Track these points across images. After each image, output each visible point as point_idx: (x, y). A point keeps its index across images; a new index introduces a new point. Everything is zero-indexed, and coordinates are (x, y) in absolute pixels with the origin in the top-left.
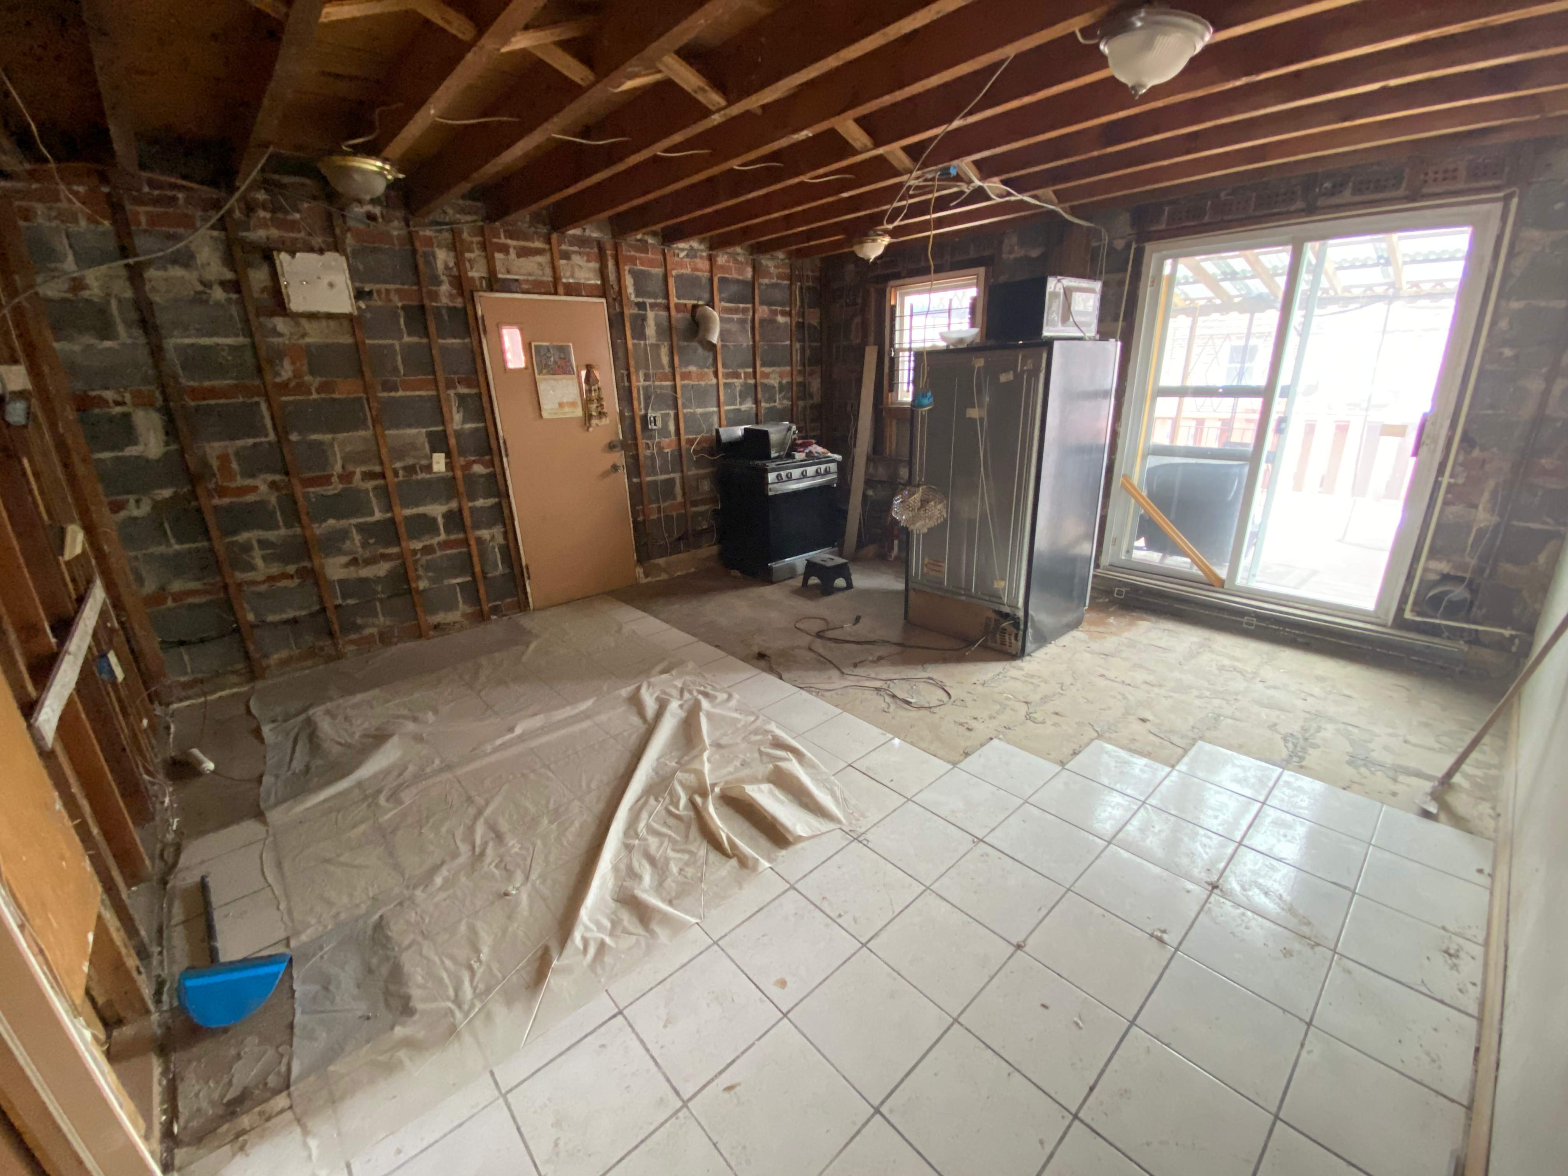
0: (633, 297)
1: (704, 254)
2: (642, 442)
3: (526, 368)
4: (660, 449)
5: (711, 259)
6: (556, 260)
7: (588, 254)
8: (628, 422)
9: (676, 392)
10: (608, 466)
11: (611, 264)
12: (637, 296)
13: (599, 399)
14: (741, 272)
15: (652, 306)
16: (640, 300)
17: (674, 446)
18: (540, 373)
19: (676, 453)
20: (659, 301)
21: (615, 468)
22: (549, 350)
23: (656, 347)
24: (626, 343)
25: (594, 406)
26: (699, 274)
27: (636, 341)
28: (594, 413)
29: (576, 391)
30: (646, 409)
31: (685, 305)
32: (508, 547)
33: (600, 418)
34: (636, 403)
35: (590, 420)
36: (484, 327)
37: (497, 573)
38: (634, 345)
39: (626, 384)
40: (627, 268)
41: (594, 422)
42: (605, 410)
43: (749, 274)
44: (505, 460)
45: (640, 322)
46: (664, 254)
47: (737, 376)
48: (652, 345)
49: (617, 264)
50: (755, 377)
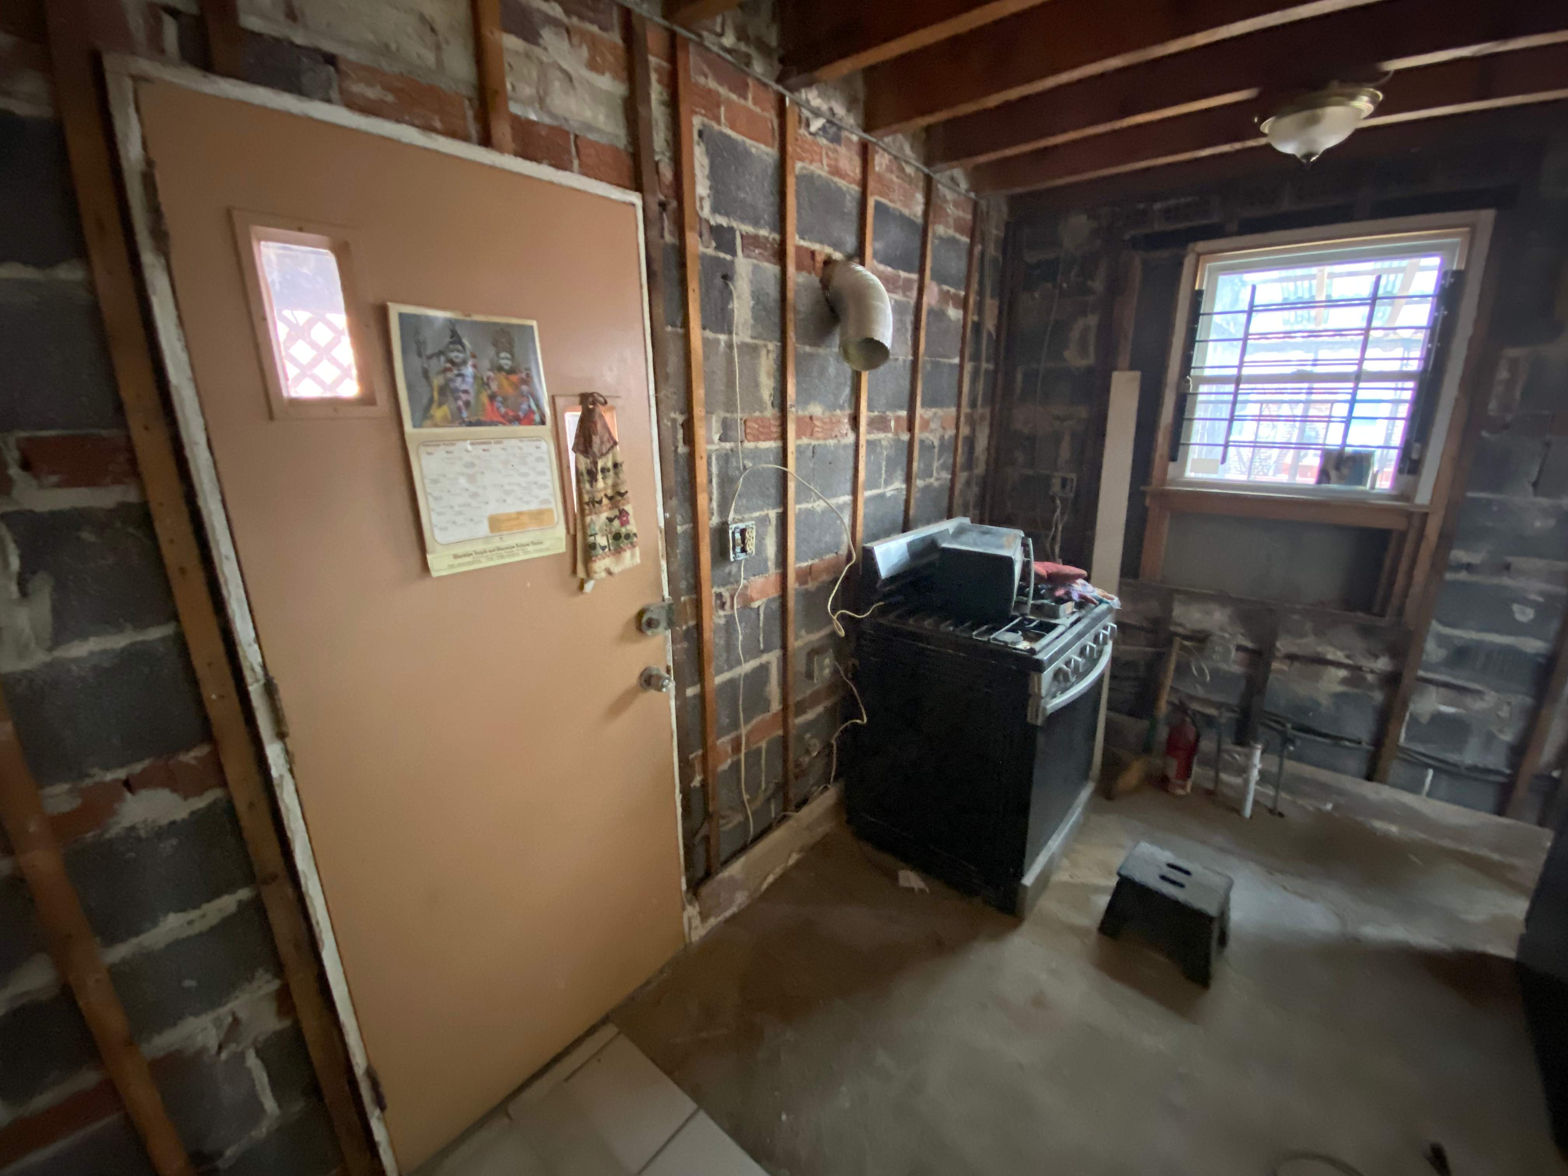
0: (706, 212)
1: (855, 138)
2: (709, 592)
3: (367, 400)
4: (747, 601)
5: (865, 152)
6: (486, 31)
7: (593, 44)
8: (681, 549)
9: (785, 464)
10: (633, 679)
11: (656, 92)
12: (715, 210)
13: (617, 496)
14: (908, 200)
15: (751, 242)
16: (723, 221)
17: (774, 592)
18: (423, 416)
19: (775, 606)
20: (764, 232)
21: (649, 680)
22: (456, 339)
23: (750, 350)
24: (686, 338)
25: (599, 520)
26: (842, 183)
27: (709, 334)
28: (602, 541)
29: (551, 478)
30: (724, 508)
31: (813, 253)
32: (297, 1033)
33: (618, 551)
34: (702, 500)
35: (588, 559)
36: (155, 211)
37: (262, 1131)
38: (706, 342)
39: (682, 449)
40: (697, 121)
41: (600, 565)
42: (632, 527)
43: (917, 209)
44: (273, 752)
45: (719, 281)
46: (782, 112)
47: (885, 428)
48: (743, 346)
49: (673, 104)
50: (911, 428)
